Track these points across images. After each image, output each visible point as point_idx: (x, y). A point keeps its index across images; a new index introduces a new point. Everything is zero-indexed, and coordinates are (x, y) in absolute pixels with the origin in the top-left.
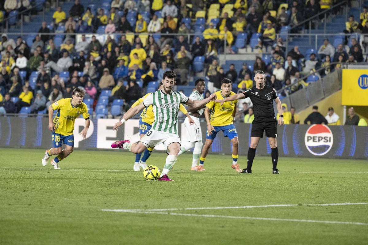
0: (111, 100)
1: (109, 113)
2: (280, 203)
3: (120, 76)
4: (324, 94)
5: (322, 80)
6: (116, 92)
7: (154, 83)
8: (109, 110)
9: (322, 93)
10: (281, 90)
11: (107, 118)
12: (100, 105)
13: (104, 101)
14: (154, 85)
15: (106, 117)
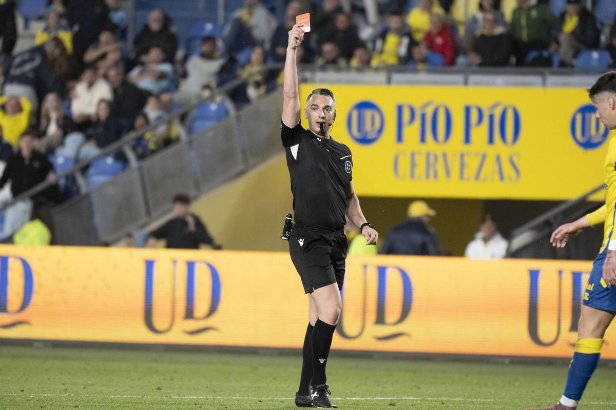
4: (245, 161)
5: (238, 118)
9: (239, 156)
10: (114, 147)
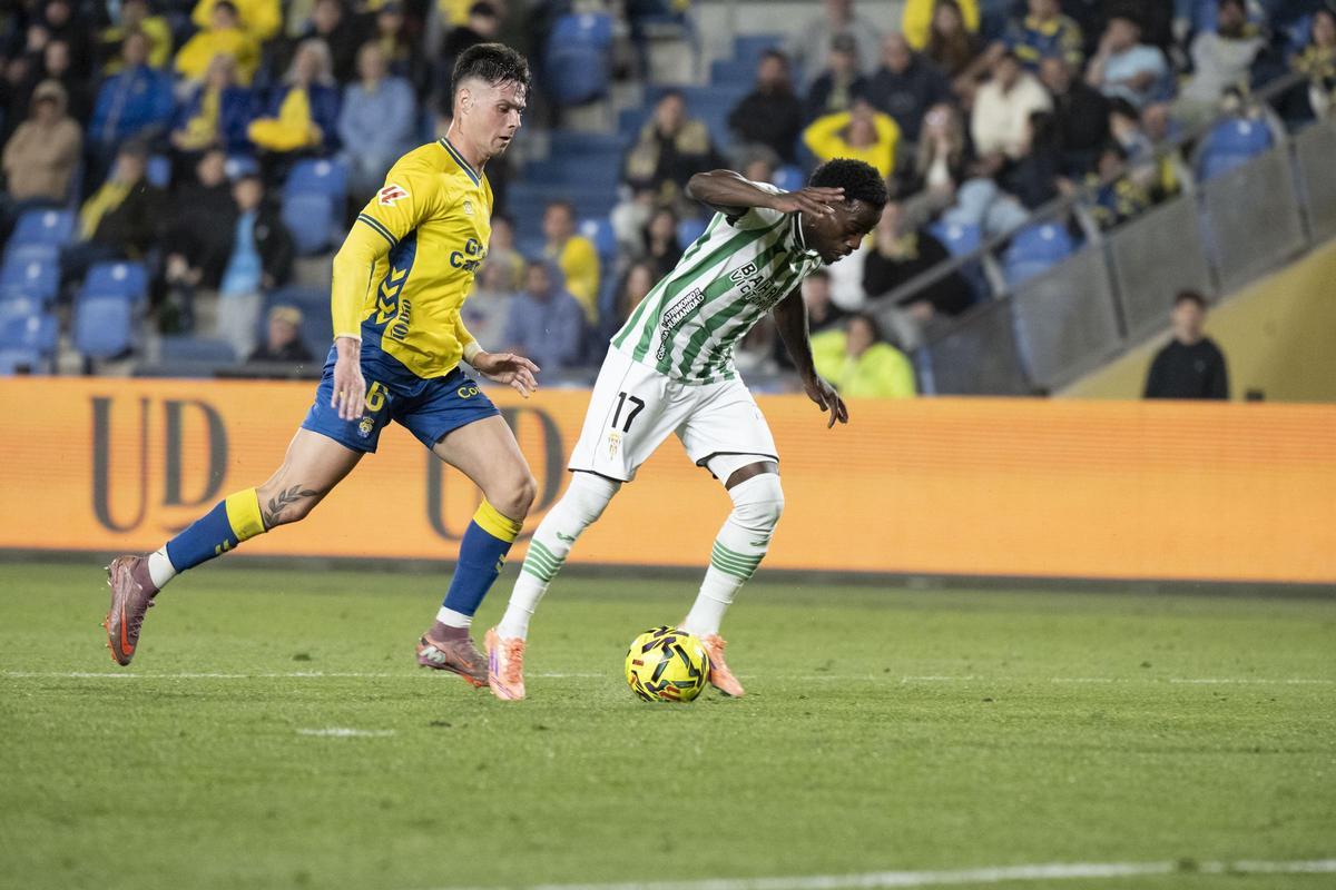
0: (73, 272)
1: (64, 343)
2: (1069, 856)
3: (129, 124)
4: (1306, 231)
5: (1292, 148)
6: (107, 220)
7: (322, 169)
8: (66, 328)
9: (1295, 221)
10: (1055, 208)
11: (55, 371)
12: (12, 298)
13: (34, 272)
14: (323, 179)
15: (46, 366)
